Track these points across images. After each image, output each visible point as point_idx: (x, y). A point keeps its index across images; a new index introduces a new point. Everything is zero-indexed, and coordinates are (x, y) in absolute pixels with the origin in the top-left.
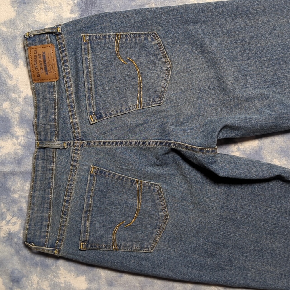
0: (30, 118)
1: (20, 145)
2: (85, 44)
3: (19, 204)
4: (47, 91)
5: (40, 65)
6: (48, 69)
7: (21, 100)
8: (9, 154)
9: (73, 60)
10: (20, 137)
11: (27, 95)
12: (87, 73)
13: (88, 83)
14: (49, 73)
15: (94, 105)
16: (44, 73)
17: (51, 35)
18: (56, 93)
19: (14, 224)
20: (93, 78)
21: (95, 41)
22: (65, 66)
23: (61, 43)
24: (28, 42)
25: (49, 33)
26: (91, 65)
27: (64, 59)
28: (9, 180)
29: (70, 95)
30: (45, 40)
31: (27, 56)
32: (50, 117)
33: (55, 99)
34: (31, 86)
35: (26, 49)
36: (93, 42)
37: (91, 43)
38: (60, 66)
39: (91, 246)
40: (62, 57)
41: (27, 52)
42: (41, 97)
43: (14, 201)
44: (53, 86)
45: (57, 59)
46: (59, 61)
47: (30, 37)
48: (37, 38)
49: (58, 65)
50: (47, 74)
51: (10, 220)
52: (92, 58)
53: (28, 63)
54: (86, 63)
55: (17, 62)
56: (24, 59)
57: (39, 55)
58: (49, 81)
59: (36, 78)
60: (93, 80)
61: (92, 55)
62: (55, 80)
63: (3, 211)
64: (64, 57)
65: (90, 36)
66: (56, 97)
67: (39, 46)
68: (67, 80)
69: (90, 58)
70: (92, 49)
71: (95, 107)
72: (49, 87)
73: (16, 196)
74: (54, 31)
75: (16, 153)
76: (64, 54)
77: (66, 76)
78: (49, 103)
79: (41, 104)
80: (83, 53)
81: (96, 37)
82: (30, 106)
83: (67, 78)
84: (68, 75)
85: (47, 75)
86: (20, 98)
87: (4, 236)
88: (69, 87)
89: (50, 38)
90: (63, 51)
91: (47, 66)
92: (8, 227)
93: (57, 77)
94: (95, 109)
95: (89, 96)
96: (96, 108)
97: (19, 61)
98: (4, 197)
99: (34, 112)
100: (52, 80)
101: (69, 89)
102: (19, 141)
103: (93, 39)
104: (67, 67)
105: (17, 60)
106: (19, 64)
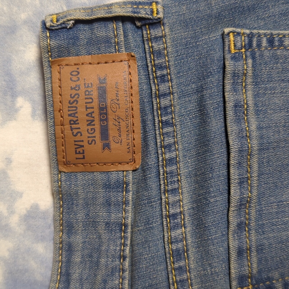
0: (38, 277)
2: (234, 58)
4: (101, 200)
5: (88, 118)
6: (112, 133)
7: (14, 221)
9: (192, 106)
11: (35, 208)
12: (240, 151)
13: (241, 183)
14: (113, 145)
15: (254, 254)
16: (99, 144)
17: (129, 26)
18: (130, 208)
20: (255, 167)
21: (267, 53)
22: (166, 124)
23: (159, 54)
24: (53, 43)
26: (253, 127)
27: (165, 102)
29: (174, 216)
30: (107, 41)
31: (48, 87)
32: (105, 282)
33: (126, 226)
34: (52, 181)
35: (46, 64)
36: (262, 55)
37: (254, 58)
40: (159, 96)
41: (48, 75)
42: (81, 216)
44: (122, 186)
45: (142, 102)
46: (148, 108)
47: (63, 28)
48: (84, 32)
49: (144, 122)
50: (106, 146)
52: (256, 105)
53: (50, 109)
54: (238, 120)
55: (13, 102)
57: (88, 87)
58: (112, 168)
59: (72, 156)
60: (255, 174)
61: (256, 96)
62: (129, 167)
64: (165, 95)
65: (250, 36)
66: (129, 221)
67: (88, 58)
68: (168, 169)
69: (250, 103)
70: (255, 76)
71: (255, 260)
72: (107, 186)
74: (143, 14)
76: (164, 87)
77: (167, 156)
78: (105, 236)
79: (78, 239)
80: (228, 87)
81: (271, 41)
82: (43, 239)
83: (171, 161)
84: (173, 154)
85: (106, 151)
86: (12, 212)
88: (174, 191)
89: (125, 36)
90: (163, 79)
91: (111, 123)
93: (138, 157)
94: (255, 265)
95: (241, 226)
97: (20, 101)
99: (55, 261)
100: (121, 167)
101: (172, 199)
103: (259, 45)
104: (170, 129)
105: (14, 96)
106: (17, 111)
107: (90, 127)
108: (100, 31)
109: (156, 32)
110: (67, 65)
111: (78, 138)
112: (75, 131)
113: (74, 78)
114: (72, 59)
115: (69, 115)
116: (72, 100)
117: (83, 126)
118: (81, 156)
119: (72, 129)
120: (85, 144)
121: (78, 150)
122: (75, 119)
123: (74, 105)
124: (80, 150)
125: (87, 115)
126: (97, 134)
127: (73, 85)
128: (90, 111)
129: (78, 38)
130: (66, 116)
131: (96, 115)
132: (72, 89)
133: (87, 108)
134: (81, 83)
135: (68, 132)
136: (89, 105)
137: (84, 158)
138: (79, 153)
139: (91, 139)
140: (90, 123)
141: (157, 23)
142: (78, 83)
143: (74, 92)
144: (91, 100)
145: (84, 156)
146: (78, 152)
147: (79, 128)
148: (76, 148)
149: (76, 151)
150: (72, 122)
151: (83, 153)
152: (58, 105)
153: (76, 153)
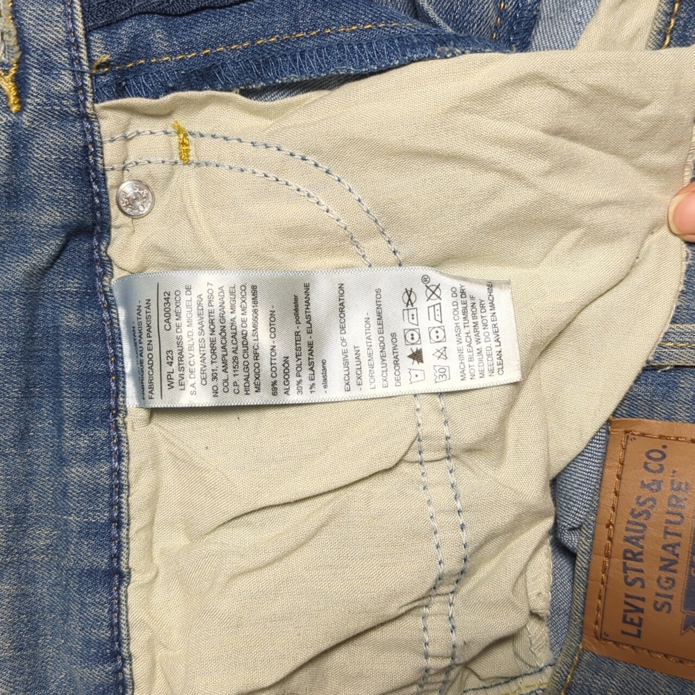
5: (664, 553)
67: (691, 431)
107: (664, 574)
110: (643, 435)
111: (636, 590)
112: (632, 575)
113: (653, 465)
114: (656, 426)
115: (627, 539)
116: (639, 509)
117: (651, 569)
118: (633, 630)
119: (625, 569)
120: (648, 606)
121: (630, 616)
122: (636, 550)
123: (641, 520)
124: (635, 617)
125: (664, 547)
126: (678, 592)
127: (648, 478)
128: (672, 539)
129: (676, 386)
130: (619, 540)
131: (683, 552)
132: (643, 485)
133: (666, 533)
134: (665, 477)
135: (616, 572)
136: (671, 528)
137: (639, 635)
138: (632, 622)
139: (661, 600)
140: (668, 565)
142: (659, 477)
143: (646, 493)
144: (678, 519)
145: (639, 632)
146: (628, 620)
147: (642, 571)
148: (625, 611)
149: (625, 617)
150: (629, 555)
151: (640, 625)
152: (606, 513)
153: (625, 621)
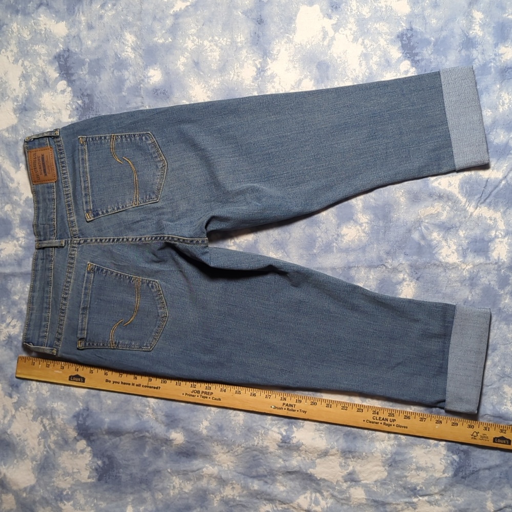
0: (30, 219)
1: (20, 246)
2: (82, 145)
3: (19, 306)
4: (46, 192)
6: (47, 170)
7: (22, 202)
8: (9, 255)
10: (21, 239)
11: (28, 197)
14: (47, 174)
15: (91, 203)
16: (43, 174)
17: (50, 138)
18: (55, 194)
19: (14, 326)
20: (89, 177)
21: (91, 143)
22: (63, 167)
23: (60, 146)
24: (28, 146)
25: (48, 137)
26: (87, 165)
27: (62, 160)
28: (9, 282)
29: (67, 194)
30: (44, 144)
31: (27, 159)
32: (49, 216)
33: (54, 199)
34: (31, 188)
35: (26, 152)
36: (90, 144)
37: (87, 145)
38: (58, 168)
39: (89, 344)
40: (61, 159)
41: (27, 155)
42: (41, 198)
43: (15, 303)
44: (52, 187)
45: (55, 161)
46: (57, 162)
47: (30, 141)
48: (37, 142)
49: (56, 167)
50: (46, 175)
51: (10, 323)
52: (89, 159)
53: (28, 165)
54: (83, 163)
55: (19, 165)
56: (24, 162)
57: (39, 158)
58: (48, 182)
59: (36, 179)
60: (89, 179)
61: (89, 156)
62: (54, 181)
63: (3, 313)
64: (62, 158)
65: (87, 138)
66: (55, 198)
67: (38, 149)
68: (65, 180)
69: (87, 158)
70: (88, 150)
71: (91, 205)
72: (48, 187)
73: (16, 298)
74: (53, 135)
75: (16, 255)
76: (62, 156)
77: (64, 176)
78: (48, 203)
79: (41, 205)
80: (80, 154)
81: (92, 139)
82: (31, 207)
83: (65, 178)
84: (66, 176)
85: (46, 177)
86: (21, 200)
87: (4, 339)
88: (67, 187)
89: (49, 141)
90: (61, 153)
91: (46, 167)
92: (8, 330)
93: (56, 178)
94: (91, 206)
95: (86, 195)
96: (93, 206)
97: (21, 164)
98: (4, 299)
99: (35, 213)
100: (51, 181)
102: (20, 242)
103: (89, 141)
104: (64, 168)
105: (19, 163)
106: (20, 168)
107: (40, 170)
108: (41, 141)
109: (59, 139)
110: (33, 152)
111: (37, 173)
112: (36, 171)
113: (35, 155)
115: (34, 167)
117: (38, 170)
120: (39, 175)
121: (38, 177)
122: (36, 167)
123: (35, 163)
125: (39, 166)
126: (43, 172)
127: (34, 157)
129: (35, 144)
131: (42, 166)
133: (39, 164)
134: (36, 157)
135: (34, 172)
139: (41, 173)
140: (40, 168)
141: (57, 137)
143: (35, 159)
144: (40, 162)
145: (40, 179)
152: (31, 164)
